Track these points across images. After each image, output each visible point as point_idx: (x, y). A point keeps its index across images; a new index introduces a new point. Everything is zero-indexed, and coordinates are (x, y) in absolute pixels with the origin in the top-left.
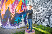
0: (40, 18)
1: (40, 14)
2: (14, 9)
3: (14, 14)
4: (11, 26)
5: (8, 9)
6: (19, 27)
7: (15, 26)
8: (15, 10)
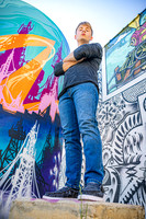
1: (135, 148)
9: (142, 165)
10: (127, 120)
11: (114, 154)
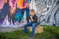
0: (44, 18)
1: (44, 13)
2: (15, 3)
3: (14, 8)
4: (11, 24)
5: (7, 2)
6: (20, 26)
7: (15, 24)
8: (17, 4)
9: (45, 16)
10: (43, 6)
11: (40, 14)
